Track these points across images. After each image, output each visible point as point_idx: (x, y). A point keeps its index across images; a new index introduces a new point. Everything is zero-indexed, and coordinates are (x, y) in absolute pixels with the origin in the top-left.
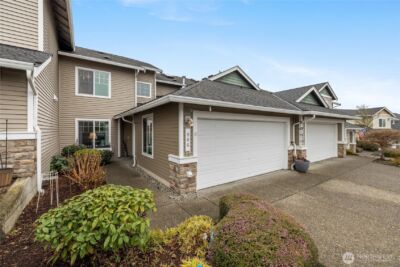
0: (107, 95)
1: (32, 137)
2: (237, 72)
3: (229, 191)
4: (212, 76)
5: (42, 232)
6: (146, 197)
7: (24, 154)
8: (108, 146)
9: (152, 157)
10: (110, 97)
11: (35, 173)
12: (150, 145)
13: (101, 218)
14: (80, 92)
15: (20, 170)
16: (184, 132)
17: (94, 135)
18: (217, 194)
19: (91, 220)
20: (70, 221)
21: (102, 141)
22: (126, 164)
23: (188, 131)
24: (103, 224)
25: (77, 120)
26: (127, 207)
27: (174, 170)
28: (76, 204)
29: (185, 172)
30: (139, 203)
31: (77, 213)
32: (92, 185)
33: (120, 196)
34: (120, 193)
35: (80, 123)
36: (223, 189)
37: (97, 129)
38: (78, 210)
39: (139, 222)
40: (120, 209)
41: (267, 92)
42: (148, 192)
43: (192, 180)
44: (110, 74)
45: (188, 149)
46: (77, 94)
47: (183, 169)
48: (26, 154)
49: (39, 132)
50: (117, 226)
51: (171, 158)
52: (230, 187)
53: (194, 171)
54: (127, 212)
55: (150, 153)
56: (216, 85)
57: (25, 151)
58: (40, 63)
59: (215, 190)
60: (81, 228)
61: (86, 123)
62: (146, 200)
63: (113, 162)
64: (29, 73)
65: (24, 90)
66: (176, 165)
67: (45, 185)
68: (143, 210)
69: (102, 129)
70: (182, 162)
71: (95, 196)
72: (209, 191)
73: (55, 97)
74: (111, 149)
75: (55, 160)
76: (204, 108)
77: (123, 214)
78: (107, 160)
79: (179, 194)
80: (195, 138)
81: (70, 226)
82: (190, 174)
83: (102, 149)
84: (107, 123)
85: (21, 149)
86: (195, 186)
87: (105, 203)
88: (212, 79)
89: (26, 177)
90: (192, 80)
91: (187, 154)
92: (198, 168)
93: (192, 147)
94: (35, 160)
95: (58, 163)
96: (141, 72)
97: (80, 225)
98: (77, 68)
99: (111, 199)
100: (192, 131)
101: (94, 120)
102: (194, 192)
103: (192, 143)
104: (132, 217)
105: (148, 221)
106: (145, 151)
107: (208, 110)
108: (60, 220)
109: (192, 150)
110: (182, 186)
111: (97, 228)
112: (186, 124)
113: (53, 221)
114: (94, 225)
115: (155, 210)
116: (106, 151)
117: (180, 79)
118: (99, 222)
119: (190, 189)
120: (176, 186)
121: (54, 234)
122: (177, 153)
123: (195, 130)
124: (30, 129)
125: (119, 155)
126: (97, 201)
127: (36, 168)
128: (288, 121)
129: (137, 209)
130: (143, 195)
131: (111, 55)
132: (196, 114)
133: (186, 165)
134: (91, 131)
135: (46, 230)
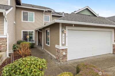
0: (33, 21)
1: (5, 37)
2: (87, 9)
3: (82, 62)
4: (76, 11)
5: (4, 72)
6: (43, 62)
7: (3, 43)
8: (33, 41)
9: (49, 46)
10: (34, 22)
11: (6, 50)
12: (48, 41)
13: (25, 69)
14: (23, 20)
15: (2, 49)
16: (62, 35)
17: (28, 37)
18: (76, 63)
19: (21, 70)
20: (13, 69)
21: (31, 39)
22: (40, 48)
23: (64, 35)
24: (25, 72)
25: (22, 31)
26: (35, 66)
27: (58, 52)
28: (16, 63)
29: (62, 53)
30: (40, 65)
31: (16, 67)
32: (26, 56)
33: (33, 61)
34: (33, 60)
35: (23, 32)
36: (80, 61)
37: (29, 34)
38: (16, 65)
39: (39, 73)
40: (32, 66)
41: (102, 17)
42: (44, 60)
43: (65, 56)
44: (34, 13)
45: (64, 43)
46: (22, 21)
47: (61, 51)
48: (4, 43)
49: (8, 35)
50: (30, 73)
51: (57, 46)
52: (83, 60)
53: (66, 52)
54: (35, 68)
55: (48, 44)
56: (77, 15)
57: (3, 42)
58: (8, 10)
59: (75, 61)
60: (17, 73)
61: (25, 32)
62: (42, 64)
63: (35, 47)
64: (4, 13)
65: (3, 20)
66: (58, 49)
67: (10, 55)
68: (41, 67)
69: (31, 34)
70: (61, 48)
71: (23, 60)
72: (73, 61)
73: (15, 22)
74: (34, 42)
75: (14, 46)
76: (71, 25)
77: (33, 68)
78: (32, 47)
79: (59, 62)
80: (67, 38)
81: (13, 71)
82: (64, 53)
83: (31, 42)
84: (33, 32)
85: (2, 41)
86: (67, 59)
87: (26, 63)
88: (76, 13)
89: (3, 52)
90: (67, 14)
91: (63, 45)
92: (68, 51)
93: (65, 42)
94: (6, 45)
95: (15, 47)
96: (46, 11)
97: (17, 71)
98: (22, 11)
99: (29, 62)
100: (65, 35)
101: (28, 31)
102: (66, 61)
103: (65, 40)
104: (36, 70)
105: (43, 73)
106: (47, 43)
107: (72, 26)
108: (10, 69)
109: (65, 43)
110: (61, 58)
111: (23, 73)
112: (63, 32)
113: (8, 69)
114: (22, 72)
115: (46, 68)
116: (32, 43)
117: (62, 14)
118: (24, 71)
119: (64, 60)
120: (58, 58)
121: (8, 74)
122: (59, 45)
123: (67, 35)
124: (5, 34)
125: (37, 45)
126: (24, 62)
127: (7, 49)
128: (113, 30)
129: (38, 67)
130: (42, 62)
131: (35, 6)
132: (67, 28)
133: (63, 50)
134: (27, 35)
135: (5, 72)
